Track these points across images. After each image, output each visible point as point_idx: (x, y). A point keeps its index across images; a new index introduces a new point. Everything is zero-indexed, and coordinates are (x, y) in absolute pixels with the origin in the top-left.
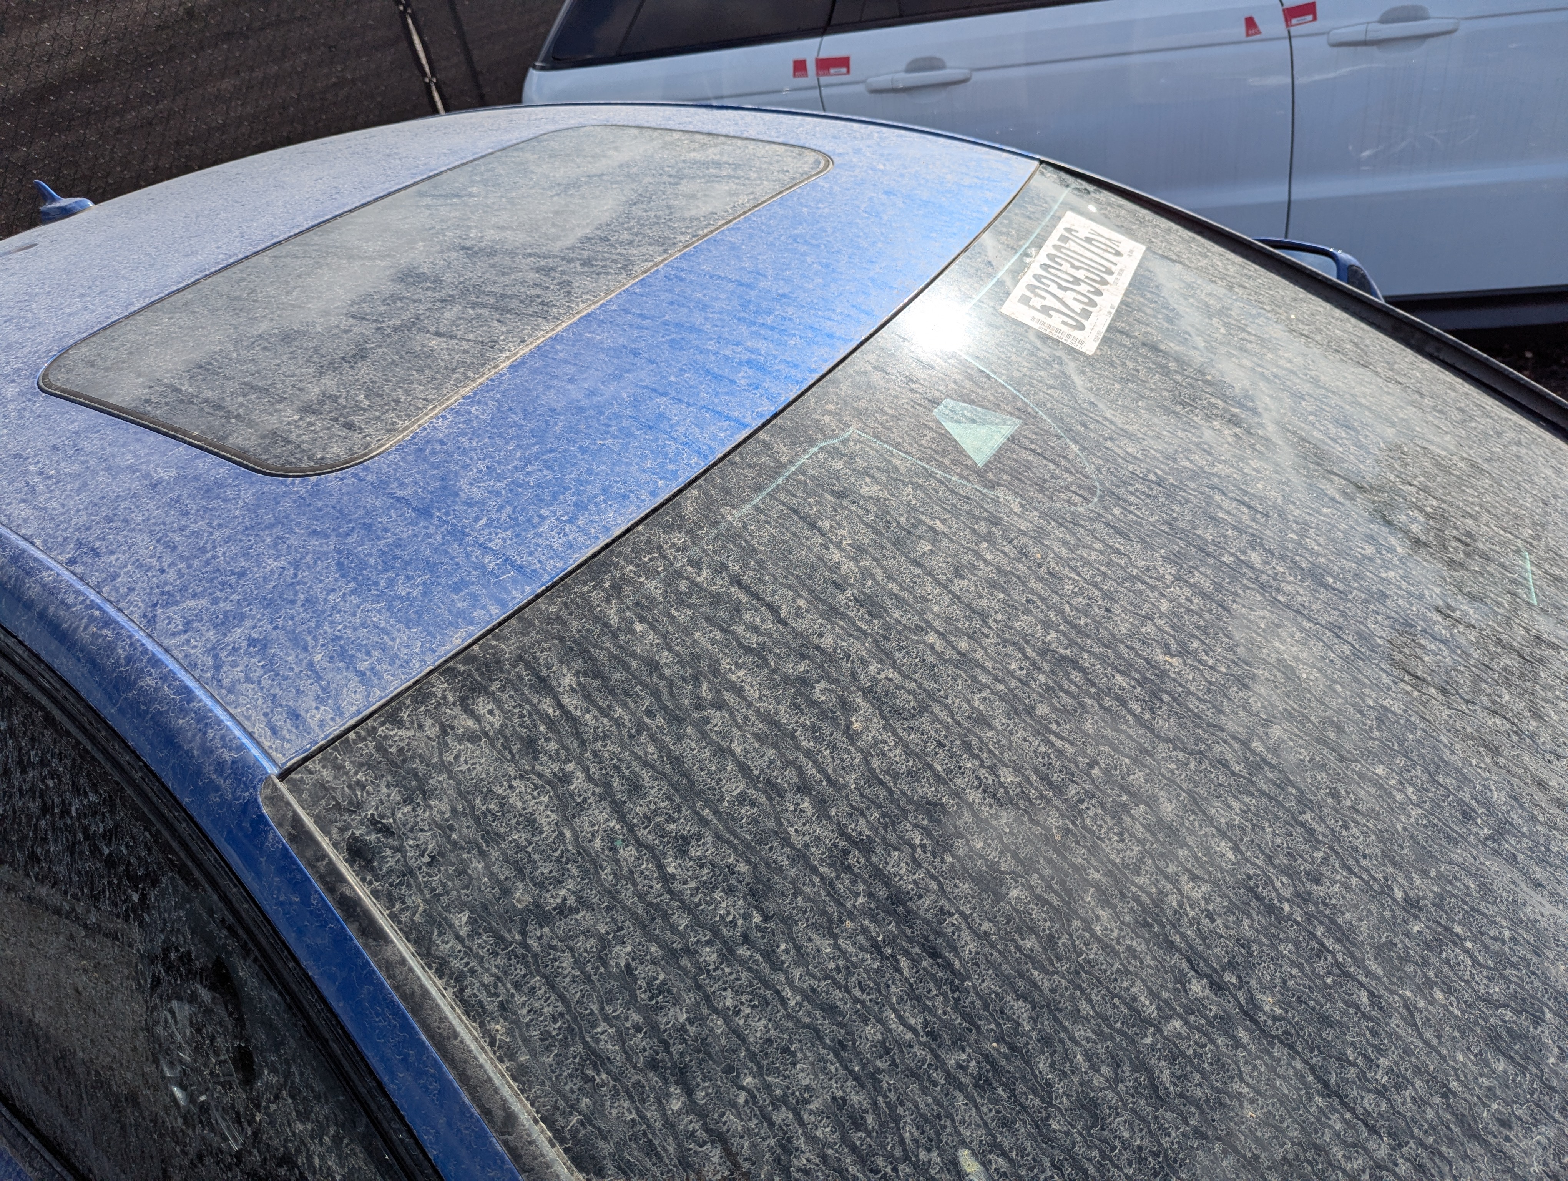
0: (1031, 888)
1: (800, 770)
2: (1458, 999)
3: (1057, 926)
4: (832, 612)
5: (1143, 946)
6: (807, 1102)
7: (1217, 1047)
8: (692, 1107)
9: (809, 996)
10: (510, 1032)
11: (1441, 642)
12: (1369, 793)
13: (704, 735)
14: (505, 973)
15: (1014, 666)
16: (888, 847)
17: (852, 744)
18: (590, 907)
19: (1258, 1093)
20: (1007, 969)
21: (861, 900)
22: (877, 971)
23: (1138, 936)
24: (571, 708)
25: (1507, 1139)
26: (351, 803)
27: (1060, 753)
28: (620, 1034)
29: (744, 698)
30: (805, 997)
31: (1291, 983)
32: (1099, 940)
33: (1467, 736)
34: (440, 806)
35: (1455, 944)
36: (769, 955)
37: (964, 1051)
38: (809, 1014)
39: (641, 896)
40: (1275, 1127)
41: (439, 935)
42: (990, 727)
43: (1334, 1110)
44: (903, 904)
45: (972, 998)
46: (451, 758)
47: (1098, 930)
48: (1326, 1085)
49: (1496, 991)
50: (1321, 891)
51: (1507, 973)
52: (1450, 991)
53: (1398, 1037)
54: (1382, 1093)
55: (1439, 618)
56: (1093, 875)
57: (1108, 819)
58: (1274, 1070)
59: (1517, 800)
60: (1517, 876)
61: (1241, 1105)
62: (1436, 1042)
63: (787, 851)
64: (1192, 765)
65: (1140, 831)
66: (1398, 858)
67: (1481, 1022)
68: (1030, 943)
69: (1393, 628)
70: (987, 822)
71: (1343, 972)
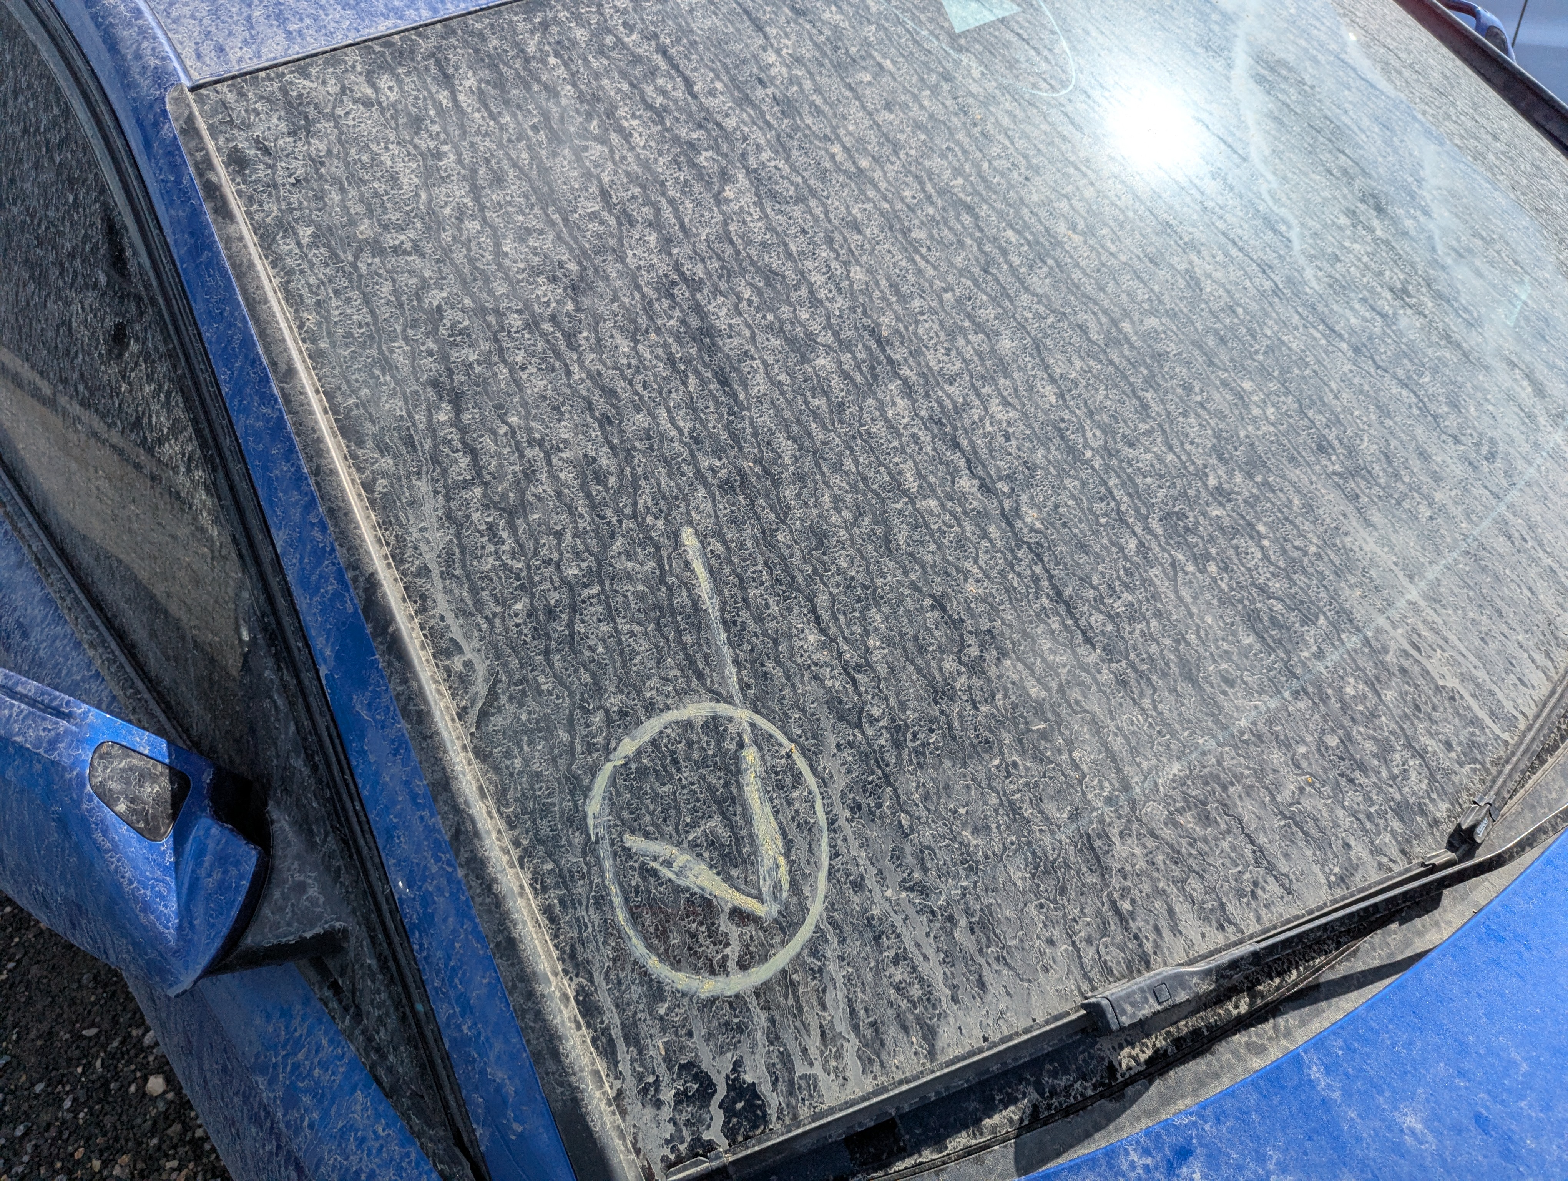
0: (840, 363)
1: (658, 211)
2: (1231, 578)
3: (851, 398)
4: (746, 100)
5: (929, 438)
6: (560, 450)
7: (963, 532)
8: (456, 422)
9: (594, 377)
10: (319, 324)
11: (1379, 313)
12: (1225, 399)
13: (579, 159)
14: (330, 281)
15: (907, 193)
16: (716, 291)
17: (718, 206)
18: (422, 255)
19: (988, 577)
20: (787, 414)
21: (672, 322)
22: (664, 378)
23: (926, 428)
24: (464, 105)
25: (1224, 693)
26: (243, 123)
27: (920, 272)
28: (413, 352)
29: (629, 143)
30: (590, 376)
31: (1062, 510)
32: (887, 420)
33: (1361, 392)
34: (318, 146)
35: (1252, 538)
36: (570, 338)
37: (720, 459)
38: (588, 390)
39: (471, 260)
40: (992, 606)
41: (284, 237)
42: (859, 232)
43: (1058, 614)
44: (712, 337)
45: (746, 424)
46: (342, 113)
47: (890, 413)
48: (1059, 594)
49: (1275, 585)
50: (1131, 453)
51: (1295, 577)
52: (1226, 569)
53: (1152, 584)
54: (1113, 617)
55: (1389, 296)
56: (906, 371)
57: (942, 334)
58: (1012, 566)
59: (1387, 457)
60: (1350, 510)
61: (966, 580)
62: (1189, 600)
63: (619, 266)
64: (1050, 321)
65: (969, 353)
66: (1226, 456)
67: (1246, 602)
68: (819, 402)
69: (1331, 286)
70: (821, 301)
71: (1122, 519)
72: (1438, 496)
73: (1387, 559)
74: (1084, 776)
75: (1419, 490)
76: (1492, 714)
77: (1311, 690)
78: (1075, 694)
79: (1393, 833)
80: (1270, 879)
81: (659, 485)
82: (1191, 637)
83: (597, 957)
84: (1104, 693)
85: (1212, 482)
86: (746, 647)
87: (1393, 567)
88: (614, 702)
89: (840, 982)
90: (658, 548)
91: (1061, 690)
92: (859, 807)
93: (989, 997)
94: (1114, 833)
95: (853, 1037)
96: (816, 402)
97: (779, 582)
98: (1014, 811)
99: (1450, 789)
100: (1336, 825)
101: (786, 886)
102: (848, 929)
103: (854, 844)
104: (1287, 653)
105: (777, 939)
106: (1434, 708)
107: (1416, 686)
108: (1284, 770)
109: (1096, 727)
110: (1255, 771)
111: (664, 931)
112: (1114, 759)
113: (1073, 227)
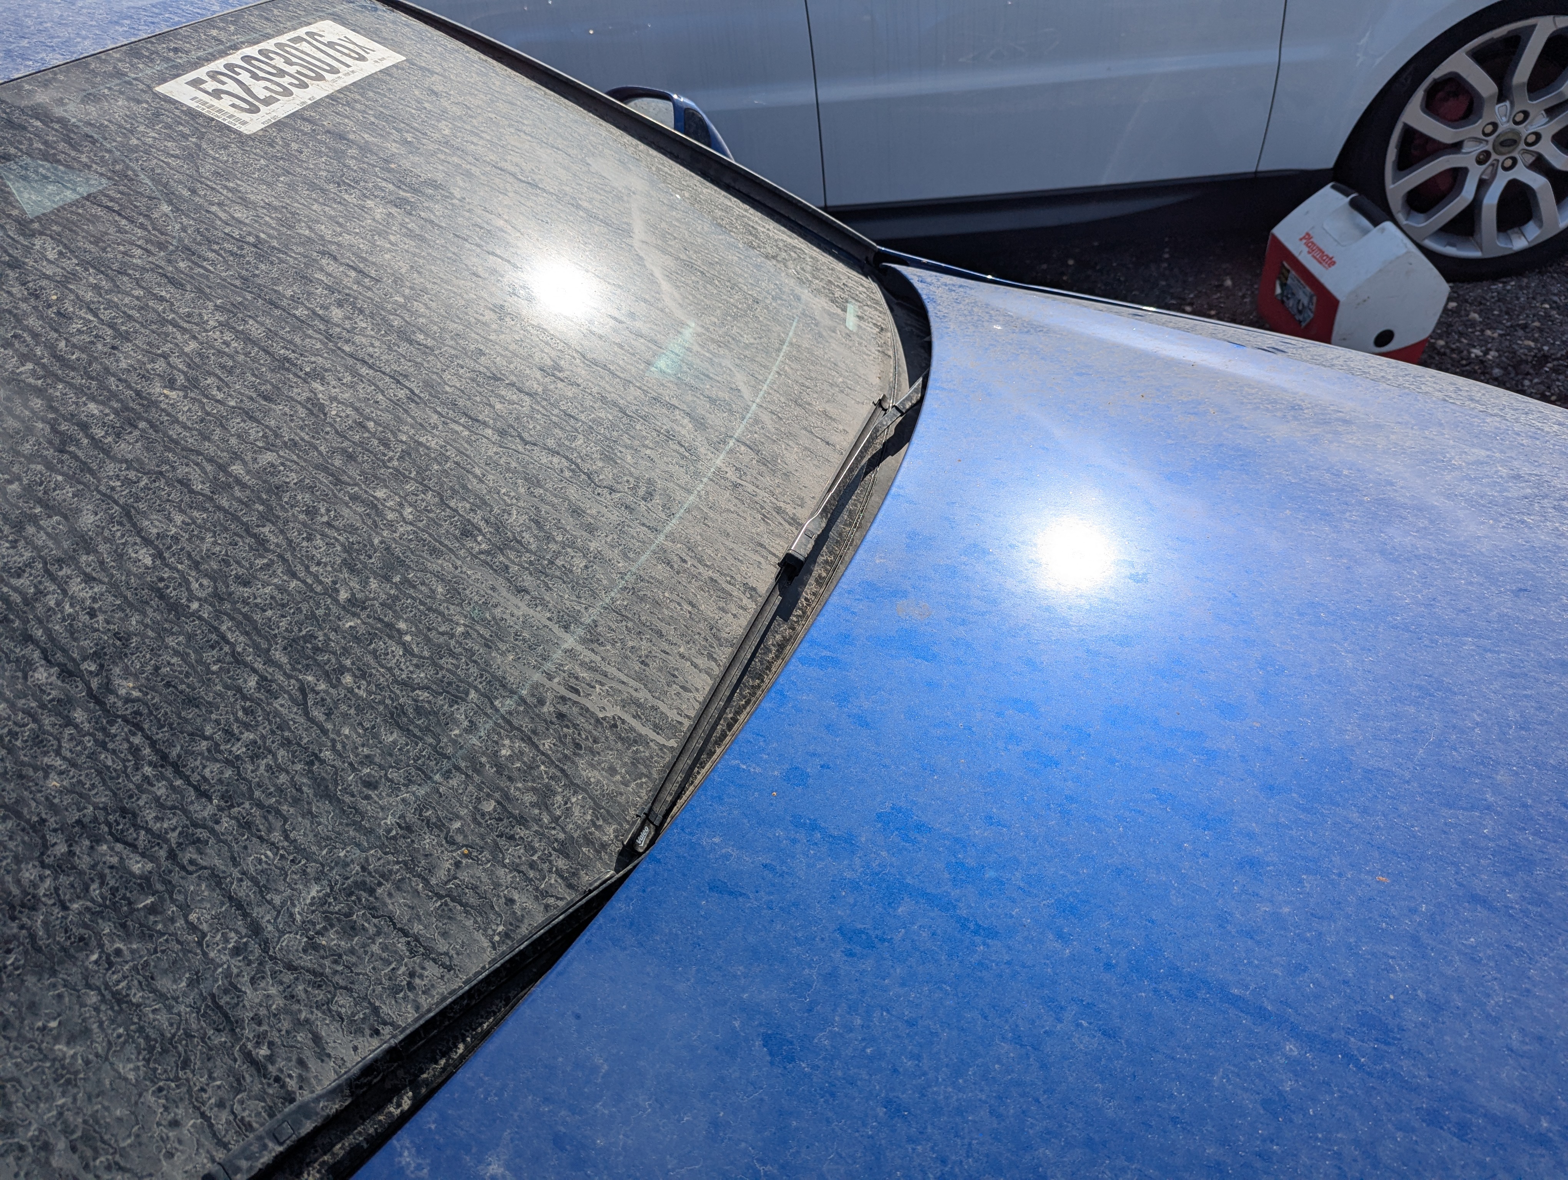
2: (369, 683)
7: (41, 727)
11: (527, 394)
12: (355, 512)
19: (73, 765)
25: (367, 797)
31: (165, 670)
33: (508, 470)
35: (391, 637)
40: (81, 795)
43: (163, 777)
48: (164, 757)
49: (420, 676)
50: (246, 592)
51: (442, 662)
52: (363, 676)
53: (277, 714)
54: (233, 762)
55: (539, 375)
58: (104, 745)
59: (537, 523)
60: (500, 583)
61: (46, 776)
62: (322, 718)
64: (142, 484)
65: (41, 539)
66: (359, 566)
67: (388, 702)
69: (473, 380)
71: (238, 660)
72: (593, 546)
73: (540, 616)
74: (204, 935)
75: (572, 545)
76: (657, 728)
77: (463, 764)
78: (188, 854)
79: (559, 873)
80: (429, 964)
82: (327, 754)
84: (225, 842)
85: (343, 595)
87: (548, 623)
91: (172, 856)
94: (245, 982)
98: (119, 1002)
99: (615, 811)
100: (497, 885)
104: (436, 737)
106: (595, 741)
107: (575, 726)
108: (438, 852)
109: (216, 879)
110: (405, 863)
112: (239, 906)
113: (171, 384)
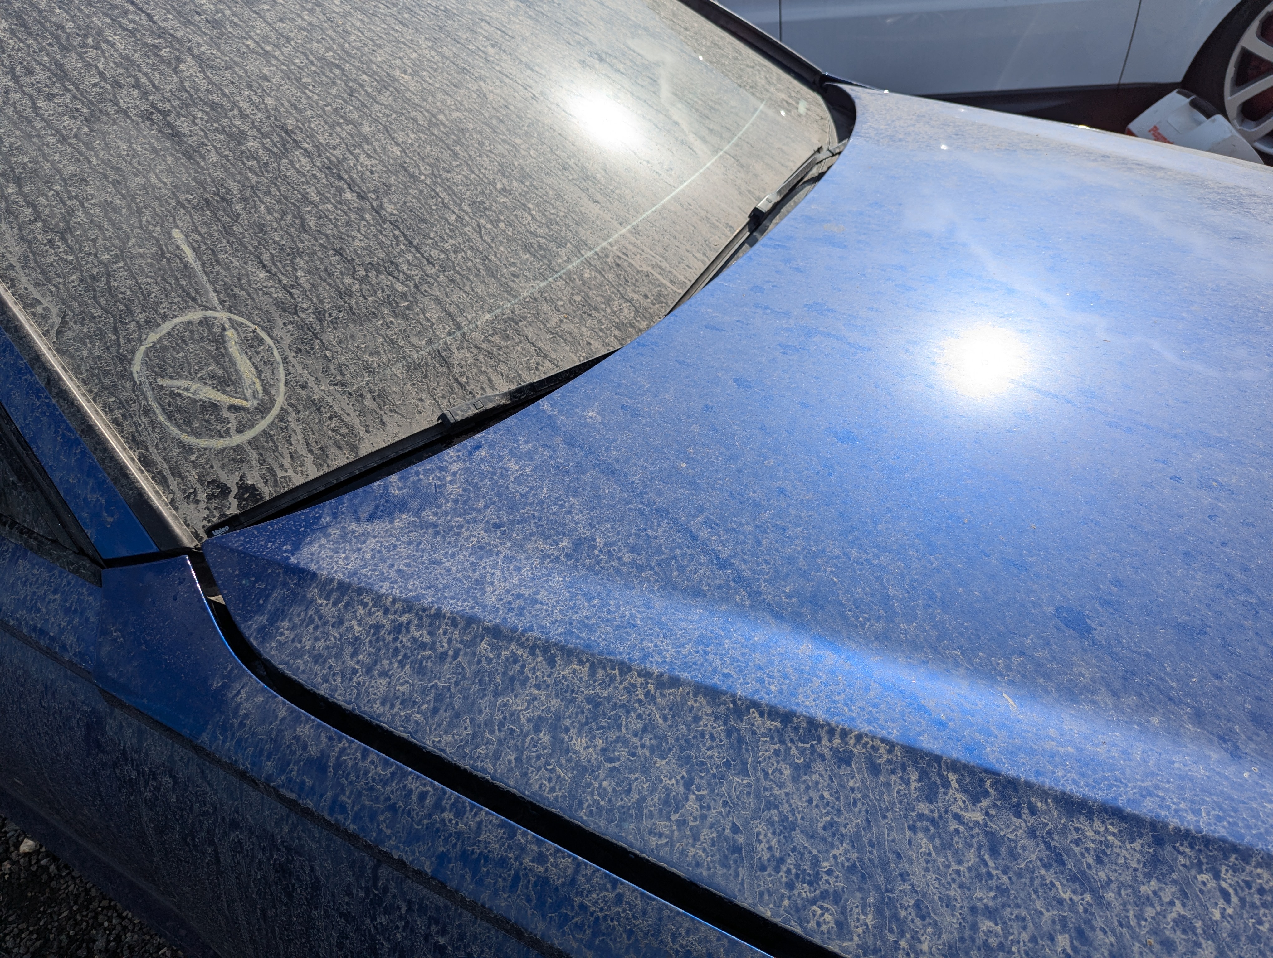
0: (263, 144)
1: (137, 80)
2: (514, 230)
3: (272, 160)
4: (188, 22)
5: (323, 176)
6: (89, 200)
7: (350, 218)
8: (20, 192)
9: (106, 162)
12: (504, 148)
13: (82, 58)
15: (297, 61)
16: (179, 115)
17: (176, 74)
19: (366, 238)
20: (232, 170)
21: (153, 132)
22: (151, 159)
23: (321, 171)
25: (513, 281)
27: (309, 98)
29: (114, 48)
30: (103, 162)
31: (408, 204)
32: (296, 169)
35: (525, 210)
36: (88, 146)
37: (192, 195)
38: (103, 169)
39: (18, 112)
40: (371, 252)
42: (269, 81)
43: (411, 252)
44: (179, 137)
45: (206, 177)
47: (298, 166)
48: (411, 243)
49: (540, 231)
50: (449, 176)
51: (552, 227)
52: (510, 225)
53: (466, 234)
54: (444, 251)
56: (305, 145)
57: (326, 127)
58: (381, 232)
60: (584, 196)
61: (353, 240)
62: (489, 241)
63: (116, 108)
64: (393, 117)
65: (344, 134)
66: (507, 174)
67: (524, 240)
68: (252, 163)
70: (247, 115)
71: (446, 206)
73: (607, 216)
74: (433, 324)
76: (671, 281)
77: (564, 277)
78: (424, 288)
80: (546, 362)
81: (154, 210)
82: (492, 257)
83: (149, 439)
84: (442, 286)
85: (499, 186)
86: (220, 283)
87: (610, 220)
88: (141, 317)
89: (299, 431)
90: (158, 241)
91: (416, 286)
92: (300, 351)
93: (387, 428)
94: (454, 348)
95: (309, 456)
96: (250, 163)
97: (237, 250)
98: (393, 343)
99: (647, 315)
100: (582, 334)
101: (261, 391)
102: (300, 407)
103: (299, 369)
104: (550, 261)
105: (259, 417)
106: (636, 280)
107: (625, 271)
108: (551, 313)
109: (438, 302)
110: (534, 315)
111: (189, 421)
112: (450, 315)
113: (405, 72)
